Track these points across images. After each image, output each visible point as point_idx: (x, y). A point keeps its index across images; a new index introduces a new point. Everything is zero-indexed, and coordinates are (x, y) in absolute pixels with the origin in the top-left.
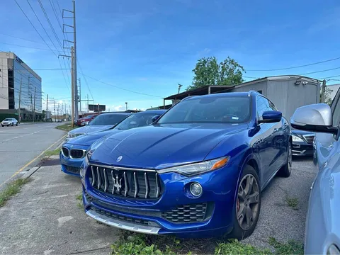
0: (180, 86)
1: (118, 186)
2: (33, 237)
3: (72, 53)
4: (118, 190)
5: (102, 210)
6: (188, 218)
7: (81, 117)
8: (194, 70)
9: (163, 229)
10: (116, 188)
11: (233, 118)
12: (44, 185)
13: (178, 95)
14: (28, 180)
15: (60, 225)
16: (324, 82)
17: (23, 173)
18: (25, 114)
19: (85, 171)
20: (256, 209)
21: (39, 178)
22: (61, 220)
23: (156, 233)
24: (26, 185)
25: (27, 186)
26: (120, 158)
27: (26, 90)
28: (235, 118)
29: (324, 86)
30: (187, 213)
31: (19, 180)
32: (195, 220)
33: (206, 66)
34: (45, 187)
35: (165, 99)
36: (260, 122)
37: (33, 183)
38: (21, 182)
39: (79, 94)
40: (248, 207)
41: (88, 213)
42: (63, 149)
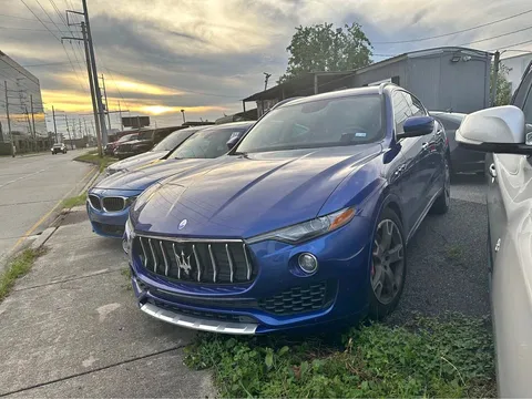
0: (268, 76)
1: (187, 267)
2: (63, 341)
3: (83, 32)
4: (187, 272)
5: (164, 303)
6: (299, 305)
7: (112, 139)
8: (289, 48)
9: (261, 326)
10: (182, 270)
11: (357, 134)
12: (67, 255)
13: (265, 92)
14: (42, 250)
15: (102, 319)
16: (497, 54)
17: (32, 238)
18: (20, 142)
19: (130, 244)
20: (400, 270)
21: (59, 246)
22: (102, 310)
23: (253, 331)
24: (40, 259)
25: (42, 260)
26: (184, 222)
27: (17, 101)
28: (360, 135)
29: (497, 61)
30: (296, 299)
31: (27, 252)
32: (310, 307)
33: (309, 40)
34: (71, 259)
35: (245, 101)
36: (400, 137)
37: (51, 254)
38: (32, 254)
39: (104, 102)
40: (389, 269)
41: (144, 308)
42: (91, 197)
